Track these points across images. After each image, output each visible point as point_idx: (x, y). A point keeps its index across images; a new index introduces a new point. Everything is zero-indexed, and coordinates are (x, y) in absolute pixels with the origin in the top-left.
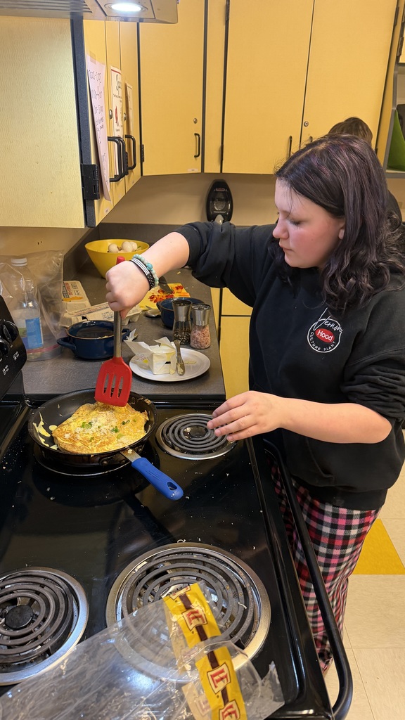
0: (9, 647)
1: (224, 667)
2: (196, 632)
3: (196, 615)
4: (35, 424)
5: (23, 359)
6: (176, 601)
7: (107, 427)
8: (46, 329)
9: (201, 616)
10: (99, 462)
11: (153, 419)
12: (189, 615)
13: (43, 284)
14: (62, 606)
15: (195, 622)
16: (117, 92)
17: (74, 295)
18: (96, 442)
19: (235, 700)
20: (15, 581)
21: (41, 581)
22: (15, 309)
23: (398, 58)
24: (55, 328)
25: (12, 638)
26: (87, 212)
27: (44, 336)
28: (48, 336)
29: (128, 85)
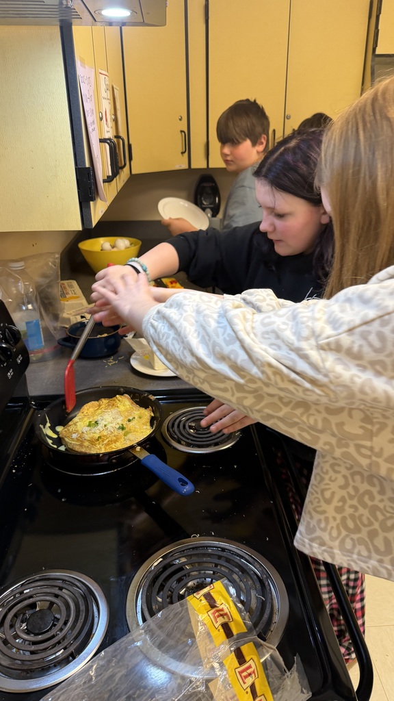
0: (32, 653)
1: (251, 662)
2: (222, 630)
3: (221, 613)
4: (41, 426)
5: (26, 362)
6: (201, 600)
7: (114, 425)
8: (46, 330)
9: (226, 614)
10: (108, 460)
11: (158, 415)
12: (214, 613)
13: (41, 286)
14: (83, 608)
15: (221, 620)
16: (105, 94)
17: (71, 295)
18: (103, 441)
19: (263, 695)
20: (33, 585)
21: (59, 583)
22: (15, 311)
23: (374, 50)
24: (55, 329)
25: (34, 643)
26: (84, 213)
27: (44, 337)
28: (49, 336)
29: (114, 86)
